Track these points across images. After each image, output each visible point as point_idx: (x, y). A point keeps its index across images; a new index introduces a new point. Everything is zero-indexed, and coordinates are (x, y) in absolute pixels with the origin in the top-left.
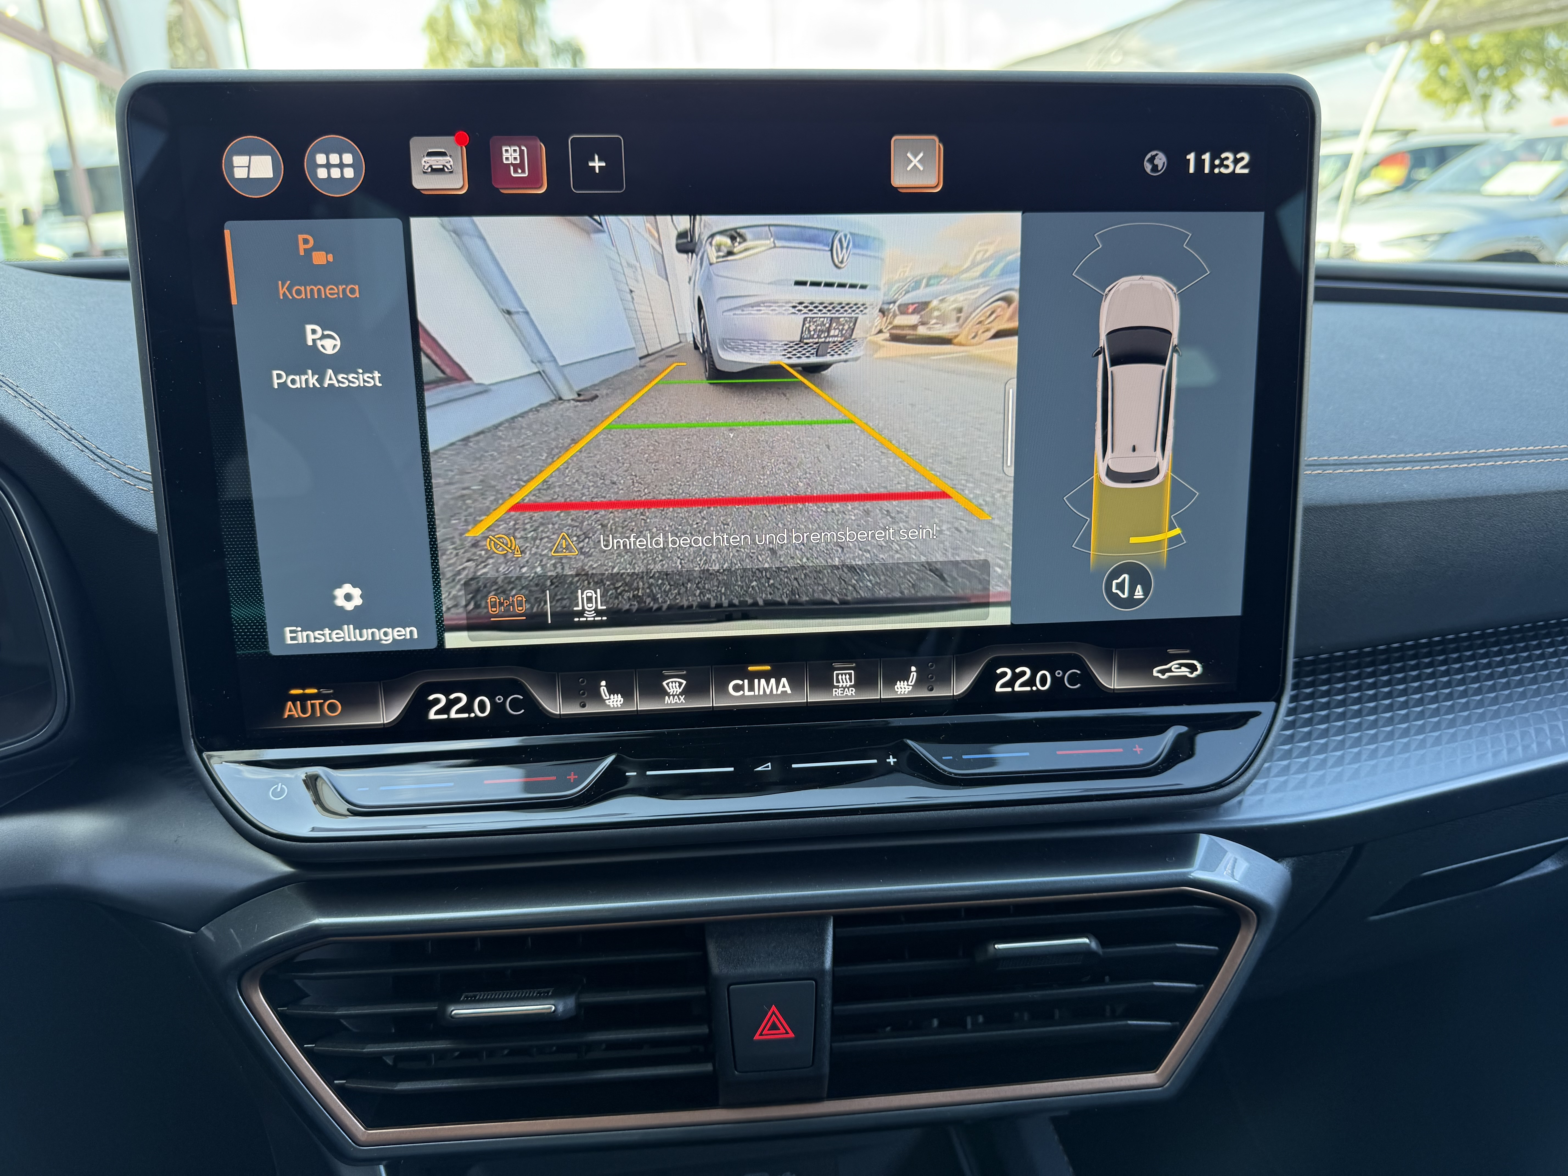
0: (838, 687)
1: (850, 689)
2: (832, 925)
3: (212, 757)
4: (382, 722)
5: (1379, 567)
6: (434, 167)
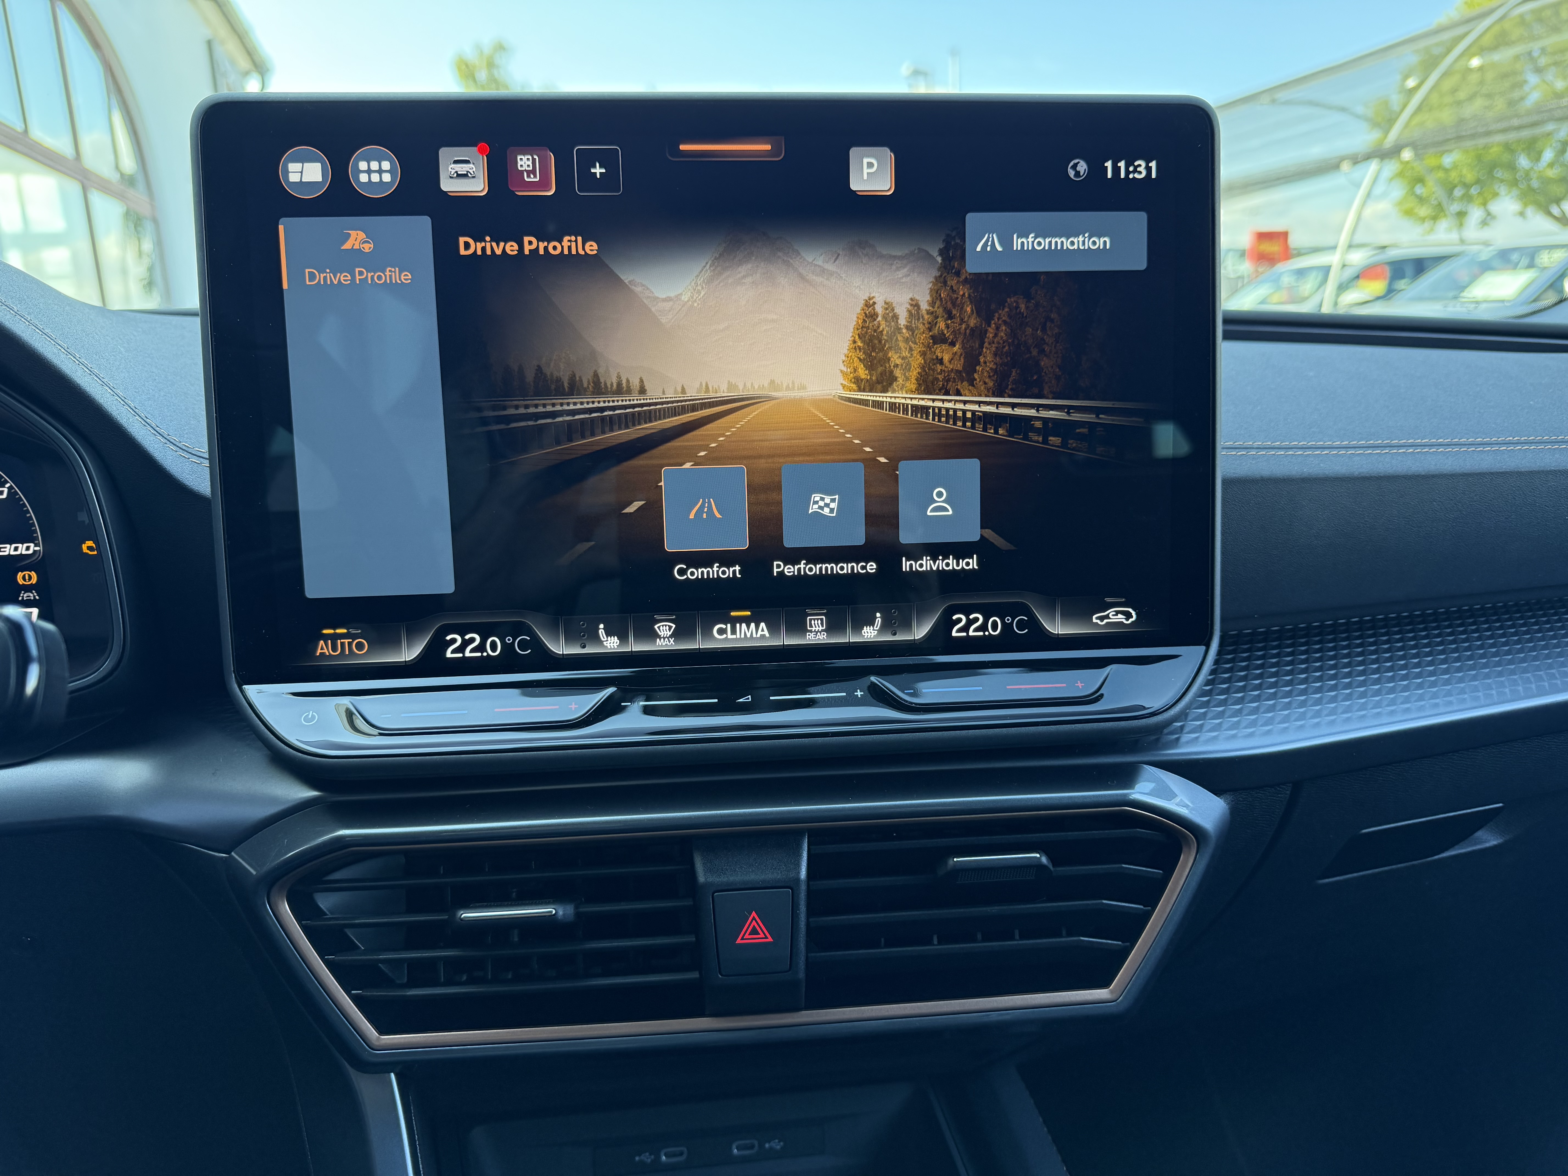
0: (811, 631)
1: (822, 633)
2: (806, 841)
3: (252, 690)
4: (404, 660)
5: (1302, 538)
6: (459, 173)
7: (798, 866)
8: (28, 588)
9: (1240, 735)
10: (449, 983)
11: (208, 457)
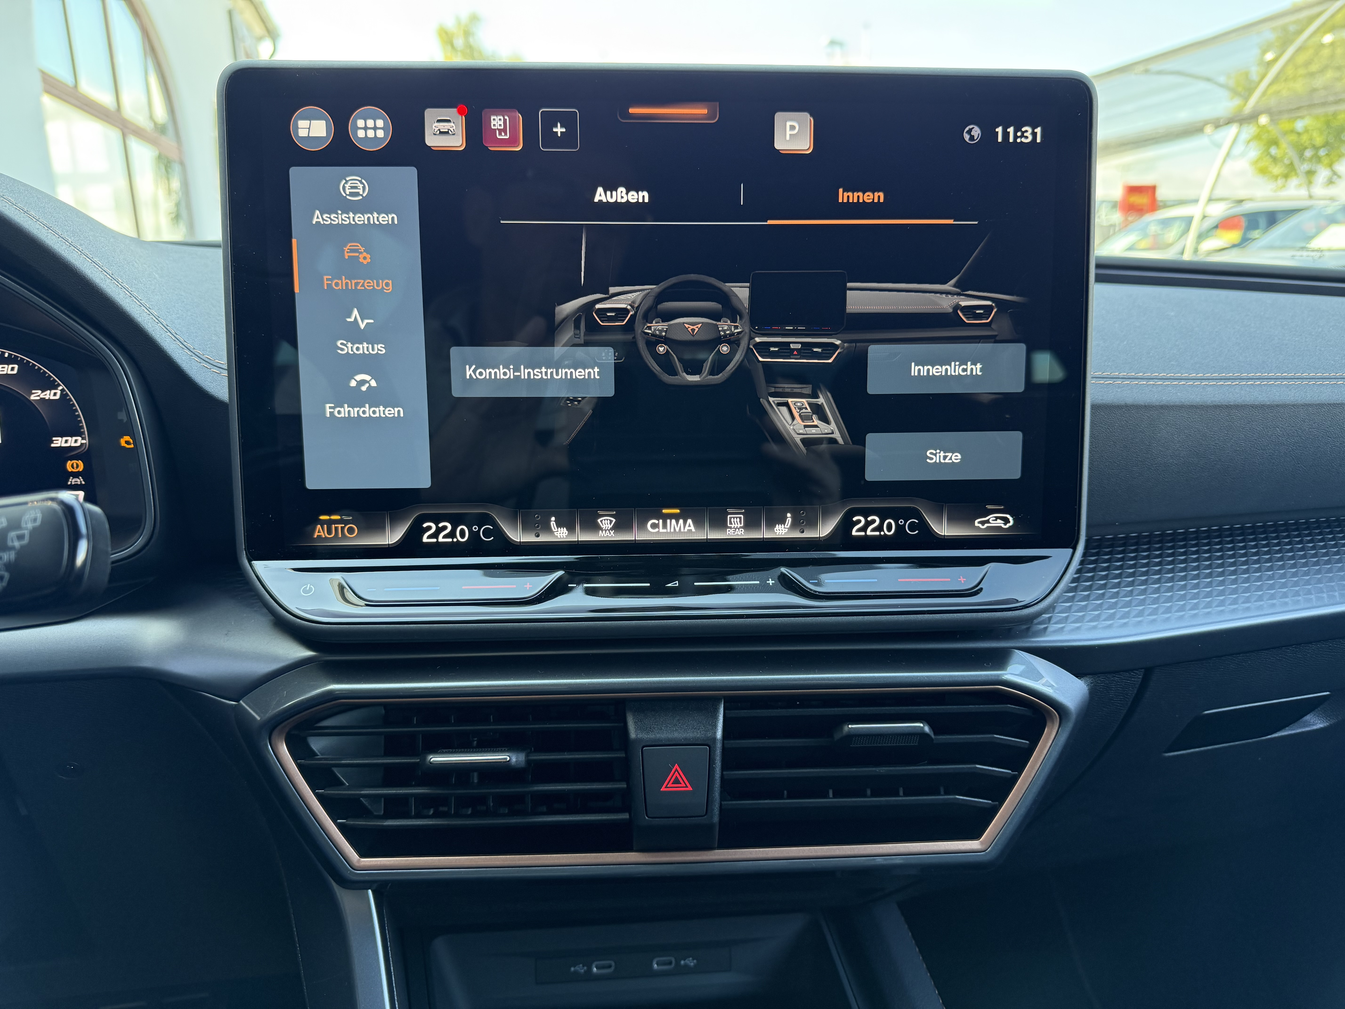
0: (731, 528)
1: (740, 529)
2: (722, 706)
3: (259, 566)
4: (387, 543)
5: (1159, 457)
6: (441, 130)
7: (715, 726)
8: (76, 475)
9: (1101, 626)
10: (418, 816)
11: (226, 368)
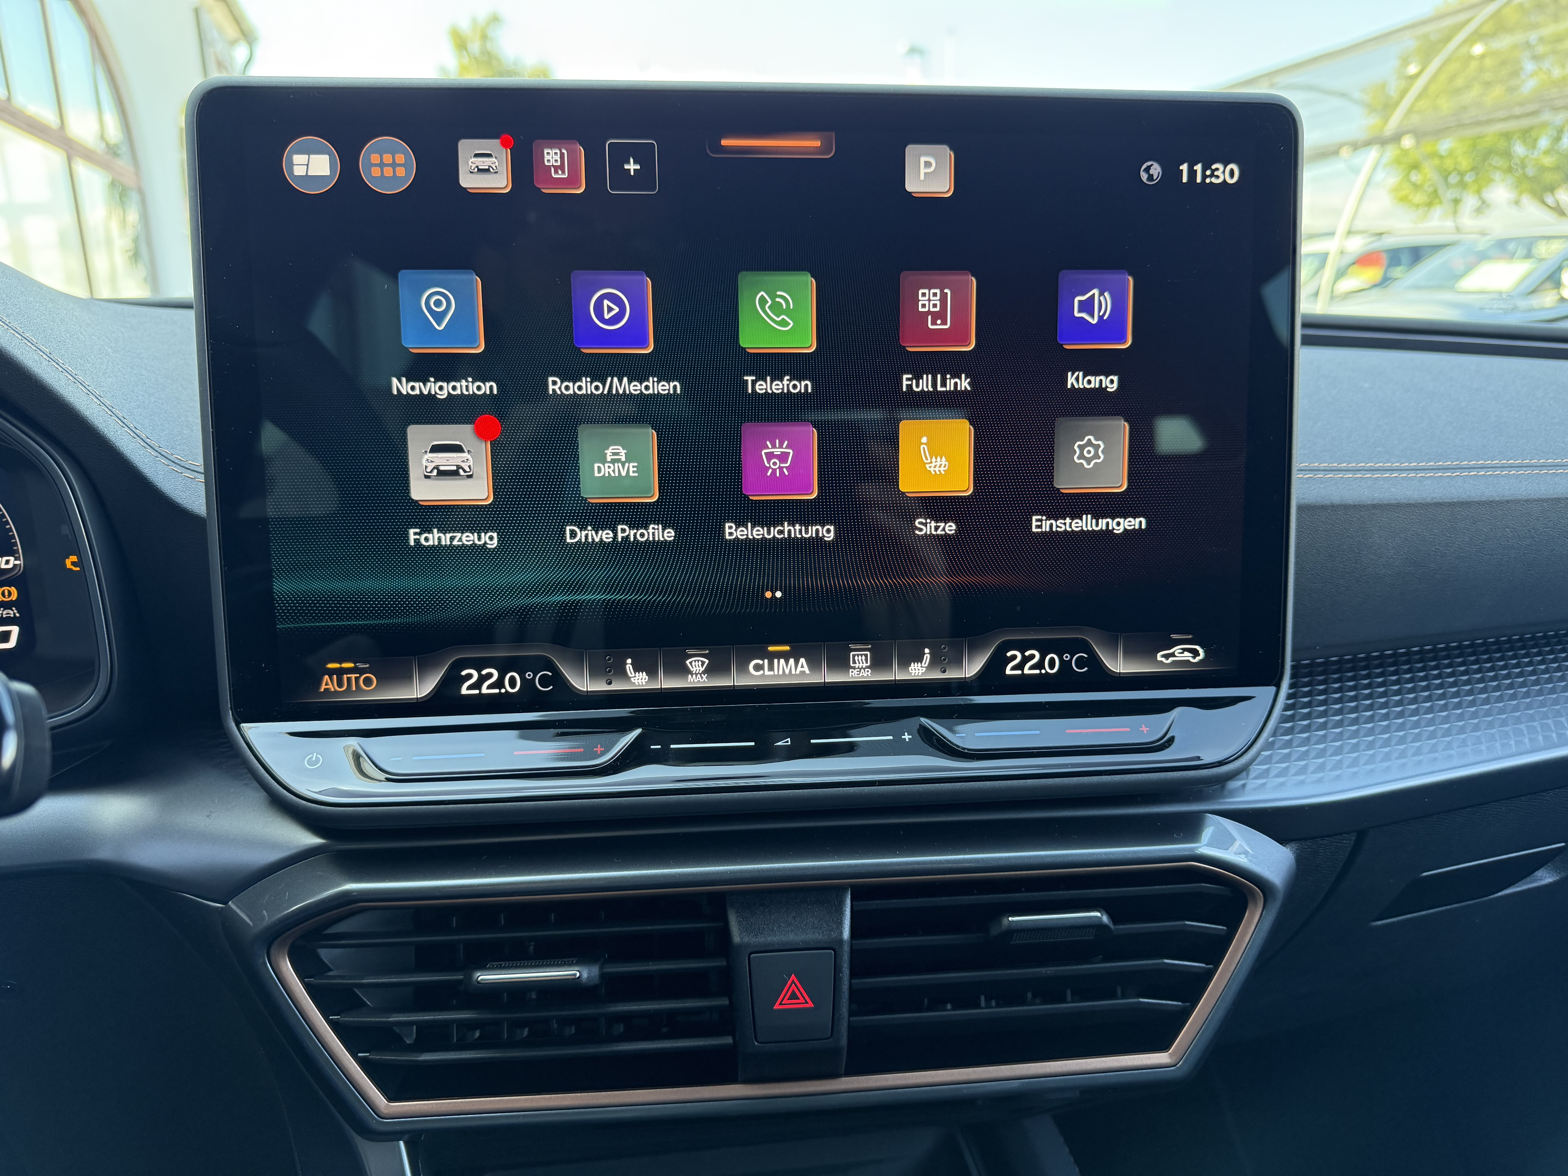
0: (854, 668)
1: (866, 670)
2: (849, 898)
3: (250, 729)
4: (416, 696)
5: (1370, 567)
6: (480, 167)
7: (840, 924)
8: (8, 605)
9: (1309, 781)
10: (462, 1047)
11: (203, 471)
